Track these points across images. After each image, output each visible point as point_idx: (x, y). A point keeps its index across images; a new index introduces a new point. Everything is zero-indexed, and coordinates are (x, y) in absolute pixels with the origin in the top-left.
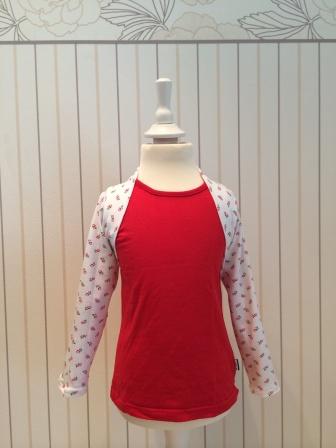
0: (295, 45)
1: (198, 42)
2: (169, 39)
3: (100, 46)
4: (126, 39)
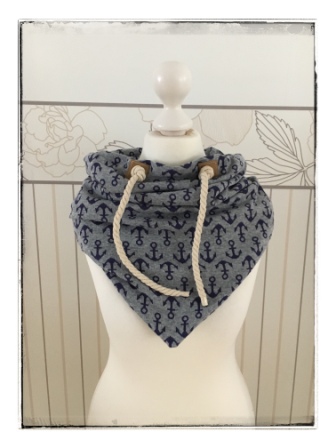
0: (287, 191)
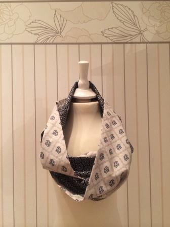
1: (79, 44)
2: (63, 42)
3: (25, 46)
4: (40, 42)
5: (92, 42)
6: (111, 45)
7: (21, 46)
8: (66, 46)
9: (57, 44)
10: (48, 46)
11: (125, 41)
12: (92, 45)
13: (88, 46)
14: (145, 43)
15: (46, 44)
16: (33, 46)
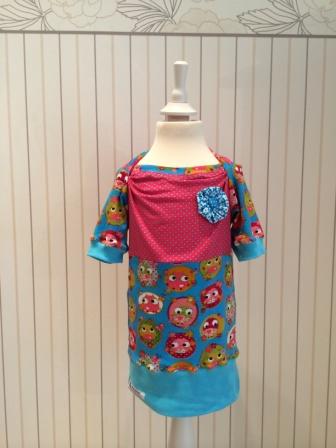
1: (201, 35)
2: (176, 32)
3: (116, 37)
4: (139, 31)
5: (222, 32)
6: (251, 39)
7: (109, 37)
8: (180, 38)
9: (166, 34)
10: (151, 38)
11: (275, 32)
12: (222, 38)
13: (216, 38)
14: (306, 36)
15: (149, 34)
16: (127, 37)
